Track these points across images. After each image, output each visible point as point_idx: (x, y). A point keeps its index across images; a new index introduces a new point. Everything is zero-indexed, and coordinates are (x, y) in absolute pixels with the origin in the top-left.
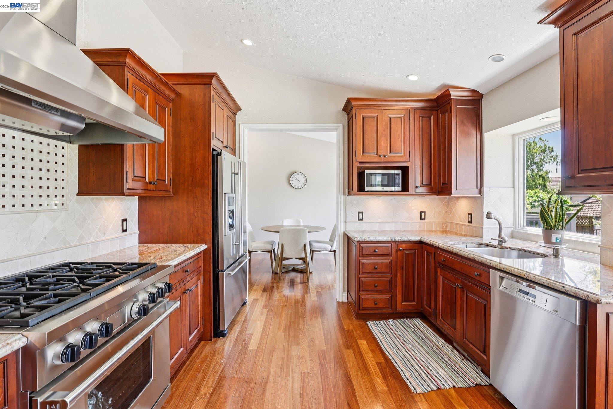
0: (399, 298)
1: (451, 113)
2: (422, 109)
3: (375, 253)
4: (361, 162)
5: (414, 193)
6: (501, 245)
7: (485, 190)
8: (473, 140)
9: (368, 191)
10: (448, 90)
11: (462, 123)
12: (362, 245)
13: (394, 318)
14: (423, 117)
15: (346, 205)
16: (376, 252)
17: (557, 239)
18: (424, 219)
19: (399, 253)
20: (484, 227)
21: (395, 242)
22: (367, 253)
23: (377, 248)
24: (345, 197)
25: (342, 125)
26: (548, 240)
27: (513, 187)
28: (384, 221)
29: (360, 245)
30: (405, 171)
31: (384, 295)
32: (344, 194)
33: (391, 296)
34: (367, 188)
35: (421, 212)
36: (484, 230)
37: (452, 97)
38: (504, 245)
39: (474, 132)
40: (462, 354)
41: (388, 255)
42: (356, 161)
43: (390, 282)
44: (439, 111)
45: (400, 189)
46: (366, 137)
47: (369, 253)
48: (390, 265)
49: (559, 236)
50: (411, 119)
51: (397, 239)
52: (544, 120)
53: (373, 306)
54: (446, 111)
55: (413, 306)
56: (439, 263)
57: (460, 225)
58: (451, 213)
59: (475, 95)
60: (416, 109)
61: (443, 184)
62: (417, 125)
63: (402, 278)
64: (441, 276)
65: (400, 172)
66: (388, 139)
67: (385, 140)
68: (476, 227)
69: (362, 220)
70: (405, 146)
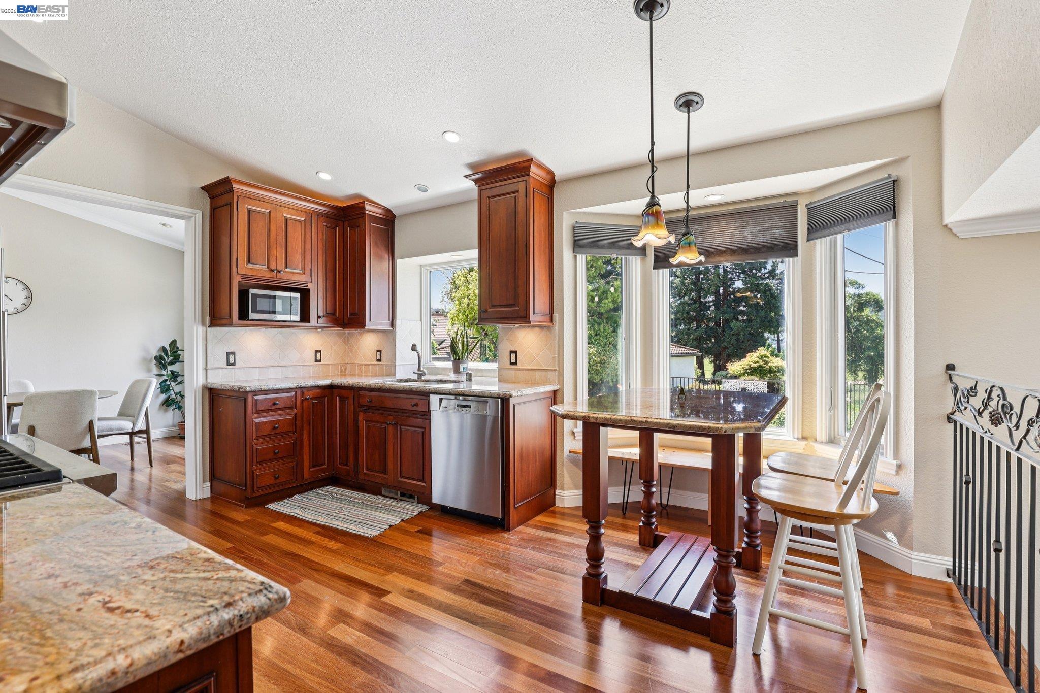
0: (306, 463)
1: (364, 230)
2: (326, 216)
3: (274, 407)
4: (245, 277)
5: (316, 325)
6: (421, 378)
7: (398, 322)
8: (386, 265)
9: (253, 320)
10: (363, 202)
11: (376, 244)
12: (256, 397)
13: (300, 493)
14: (327, 227)
15: (206, 341)
16: (277, 404)
17: (464, 368)
18: (320, 361)
19: (305, 403)
20: (397, 364)
21: (301, 388)
22: (263, 408)
23: (277, 399)
24: (204, 329)
25: (200, 212)
26: (457, 370)
27: (421, 321)
28: (267, 365)
29: (253, 398)
30: (305, 294)
31: (287, 463)
32: (203, 324)
33: (296, 464)
34: (252, 316)
35: (316, 352)
36: (397, 367)
37: (367, 212)
38: (423, 378)
39: (387, 257)
40: (394, 498)
41: (291, 408)
42: (237, 273)
43: (295, 444)
44: (347, 223)
45: (297, 318)
46: (253, 240)
47: (266, 408)
48: (294, 421)
49: (465, 365)
50: (313, 225)
51: (303, 385)
52: (454, 257)
53: (272, 481)
54: (358, 226)
55: (323, 471)
56: (361, 406)
57: (365, 365)
58: (351, 351)
59: (389, 215)
60: (319, 214)
61: (351, 314)
62: (320, 235)
63: (309, 436)
64: (364, 422)
65: (297, 295)
66: (284, 248)
67: (279, 249)
68: (387, 365)
69: (234, 364)
70: (306, 261)
